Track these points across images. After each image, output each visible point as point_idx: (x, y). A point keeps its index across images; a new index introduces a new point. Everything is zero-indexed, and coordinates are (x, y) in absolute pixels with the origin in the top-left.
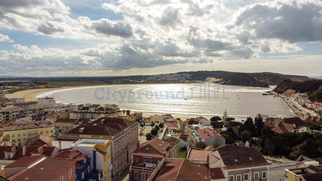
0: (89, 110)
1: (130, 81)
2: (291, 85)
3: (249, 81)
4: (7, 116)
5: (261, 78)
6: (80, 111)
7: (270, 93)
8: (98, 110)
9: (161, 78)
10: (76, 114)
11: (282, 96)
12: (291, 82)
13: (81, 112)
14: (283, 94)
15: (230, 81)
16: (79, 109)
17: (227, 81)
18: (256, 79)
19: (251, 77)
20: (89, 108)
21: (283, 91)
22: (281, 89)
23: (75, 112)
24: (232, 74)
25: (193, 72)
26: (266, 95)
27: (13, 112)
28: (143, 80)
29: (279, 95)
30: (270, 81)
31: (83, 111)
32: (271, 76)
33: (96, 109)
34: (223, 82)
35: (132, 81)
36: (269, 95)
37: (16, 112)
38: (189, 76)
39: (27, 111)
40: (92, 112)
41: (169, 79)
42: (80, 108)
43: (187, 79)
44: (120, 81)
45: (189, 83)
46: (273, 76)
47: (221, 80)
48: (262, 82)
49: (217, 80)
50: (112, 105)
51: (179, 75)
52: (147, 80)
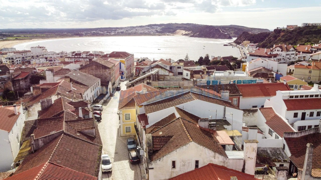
0: (81, 56)
1: (100, 33)
2: (247, 37)
3: (215, 33)
4: (13, 62)
5: (227, 31)
6: (73, 57)
7: (230, 44)
8: (89, 55)
9: (132, 31)
10: (70, 59)
11: (240, 46)
12: (248, 34)
13: (75, 58)
14: (241, 45)
15: (198, 33)
16: (72, 55)
17: (196, 33)
18: (221, 32)
19: (217, 29)
20: (81, 54)
21: (241, 42)
22: (240, 40)
23: (69, 57)
24: (200, 26)
25: (163, 24)
26: (227, 45)
27: (17, 58)
28: (114, 32)
29: (237, 45)
30: (234, 33)
31: (76, 57)
32: (235, 29)
33: (87, 55)
34: (192, 35)
35: (102, 33)
36: (229, 45)
37: (19, 58)
38: (159, 29)
39: (27, 57)
40: (83, 57)
41: (140, 32)
42: (74, 54)
43: (157, 32)
44: (89, 33)
45: (159, 35)
46: (237, 29)
47: (190, 32)
48: (226, 34)
49: (187, 32)
50: (100, 52)
51: (149, 28)
52: (118, 33)
